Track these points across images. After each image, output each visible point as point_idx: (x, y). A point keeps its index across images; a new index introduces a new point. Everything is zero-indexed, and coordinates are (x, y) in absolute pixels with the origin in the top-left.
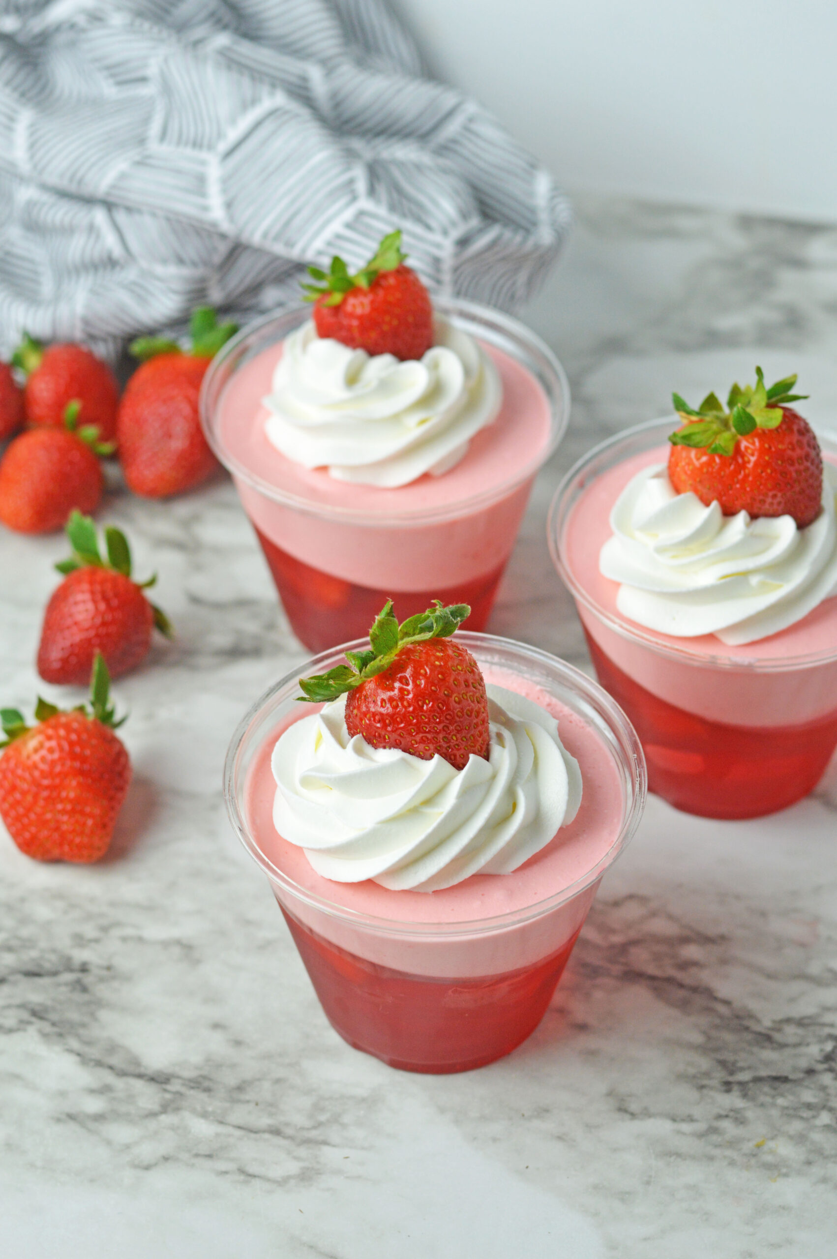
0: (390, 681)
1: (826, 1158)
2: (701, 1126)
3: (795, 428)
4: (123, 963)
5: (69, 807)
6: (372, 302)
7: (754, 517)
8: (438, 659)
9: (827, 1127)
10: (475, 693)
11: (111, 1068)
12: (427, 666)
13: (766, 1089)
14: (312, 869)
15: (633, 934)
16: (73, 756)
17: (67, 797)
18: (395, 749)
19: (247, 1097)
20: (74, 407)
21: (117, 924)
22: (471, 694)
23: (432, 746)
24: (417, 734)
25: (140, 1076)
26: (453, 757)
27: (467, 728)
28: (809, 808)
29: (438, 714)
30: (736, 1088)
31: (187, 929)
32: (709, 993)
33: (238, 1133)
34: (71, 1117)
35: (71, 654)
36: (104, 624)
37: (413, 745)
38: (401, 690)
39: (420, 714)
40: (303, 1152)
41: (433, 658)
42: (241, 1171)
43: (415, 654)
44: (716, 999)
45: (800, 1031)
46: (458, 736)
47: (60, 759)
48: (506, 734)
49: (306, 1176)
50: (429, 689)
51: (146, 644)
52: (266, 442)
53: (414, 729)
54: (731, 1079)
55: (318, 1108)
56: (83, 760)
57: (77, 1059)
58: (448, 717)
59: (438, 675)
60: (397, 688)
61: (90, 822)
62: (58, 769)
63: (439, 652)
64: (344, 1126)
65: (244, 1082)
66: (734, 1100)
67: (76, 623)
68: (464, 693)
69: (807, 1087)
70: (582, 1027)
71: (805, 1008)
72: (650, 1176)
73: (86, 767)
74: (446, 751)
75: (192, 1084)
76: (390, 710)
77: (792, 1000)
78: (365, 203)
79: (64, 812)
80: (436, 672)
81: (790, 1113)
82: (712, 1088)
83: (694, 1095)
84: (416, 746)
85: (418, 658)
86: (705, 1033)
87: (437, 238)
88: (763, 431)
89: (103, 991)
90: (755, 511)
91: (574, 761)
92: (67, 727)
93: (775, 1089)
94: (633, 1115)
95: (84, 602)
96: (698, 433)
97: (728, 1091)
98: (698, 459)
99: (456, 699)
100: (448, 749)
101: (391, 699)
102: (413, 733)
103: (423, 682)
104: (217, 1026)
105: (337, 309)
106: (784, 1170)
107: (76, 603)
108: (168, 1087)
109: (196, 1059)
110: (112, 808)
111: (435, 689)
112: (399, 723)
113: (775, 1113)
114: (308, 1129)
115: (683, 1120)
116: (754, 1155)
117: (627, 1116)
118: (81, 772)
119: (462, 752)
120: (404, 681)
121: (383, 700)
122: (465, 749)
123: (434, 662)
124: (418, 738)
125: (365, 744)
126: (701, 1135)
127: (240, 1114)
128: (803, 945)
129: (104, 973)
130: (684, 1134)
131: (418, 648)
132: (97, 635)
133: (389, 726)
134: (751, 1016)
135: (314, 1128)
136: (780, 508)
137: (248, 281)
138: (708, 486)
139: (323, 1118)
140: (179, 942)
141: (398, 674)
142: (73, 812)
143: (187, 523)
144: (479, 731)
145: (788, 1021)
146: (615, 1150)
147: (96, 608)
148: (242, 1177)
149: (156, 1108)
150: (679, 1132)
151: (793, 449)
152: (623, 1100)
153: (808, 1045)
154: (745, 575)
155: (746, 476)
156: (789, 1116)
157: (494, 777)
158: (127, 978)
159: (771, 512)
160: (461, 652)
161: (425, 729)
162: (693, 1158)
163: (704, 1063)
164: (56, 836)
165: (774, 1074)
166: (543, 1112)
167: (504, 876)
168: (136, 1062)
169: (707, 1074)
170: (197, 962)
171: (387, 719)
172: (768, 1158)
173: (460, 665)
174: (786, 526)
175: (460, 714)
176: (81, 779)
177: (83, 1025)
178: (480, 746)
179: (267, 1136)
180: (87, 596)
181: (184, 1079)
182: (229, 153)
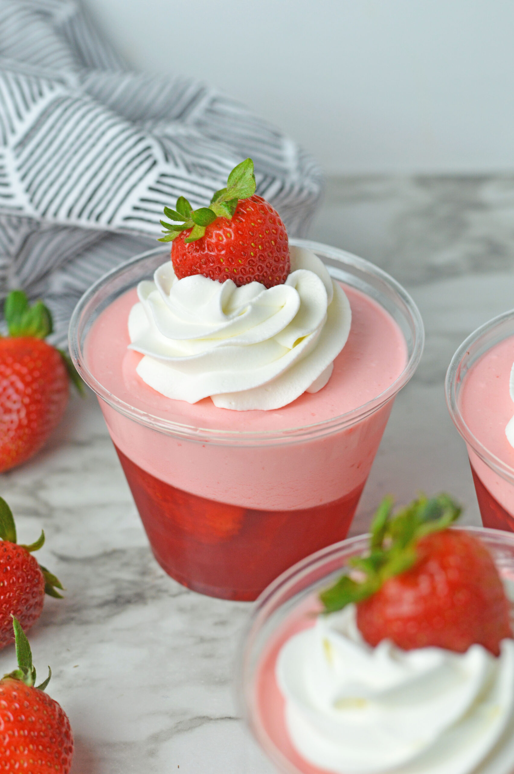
0: (415, 578)
6: (236, 230)
16: (21, 725)
26: (490, 645)
43: (435, 547)
47: (6, 729)
51: (40, 604)
56: (30, 726)
62: (6, 739)
73: (35, 734)
76: (422, 608)
78: (163, 167)
103: (453, 574)
105: (200, 243)
118: (31, 740)
137: (39, 268)
141: (422, 572)
143: (33, 491)
176: (32, 747)
182: (22, 144)
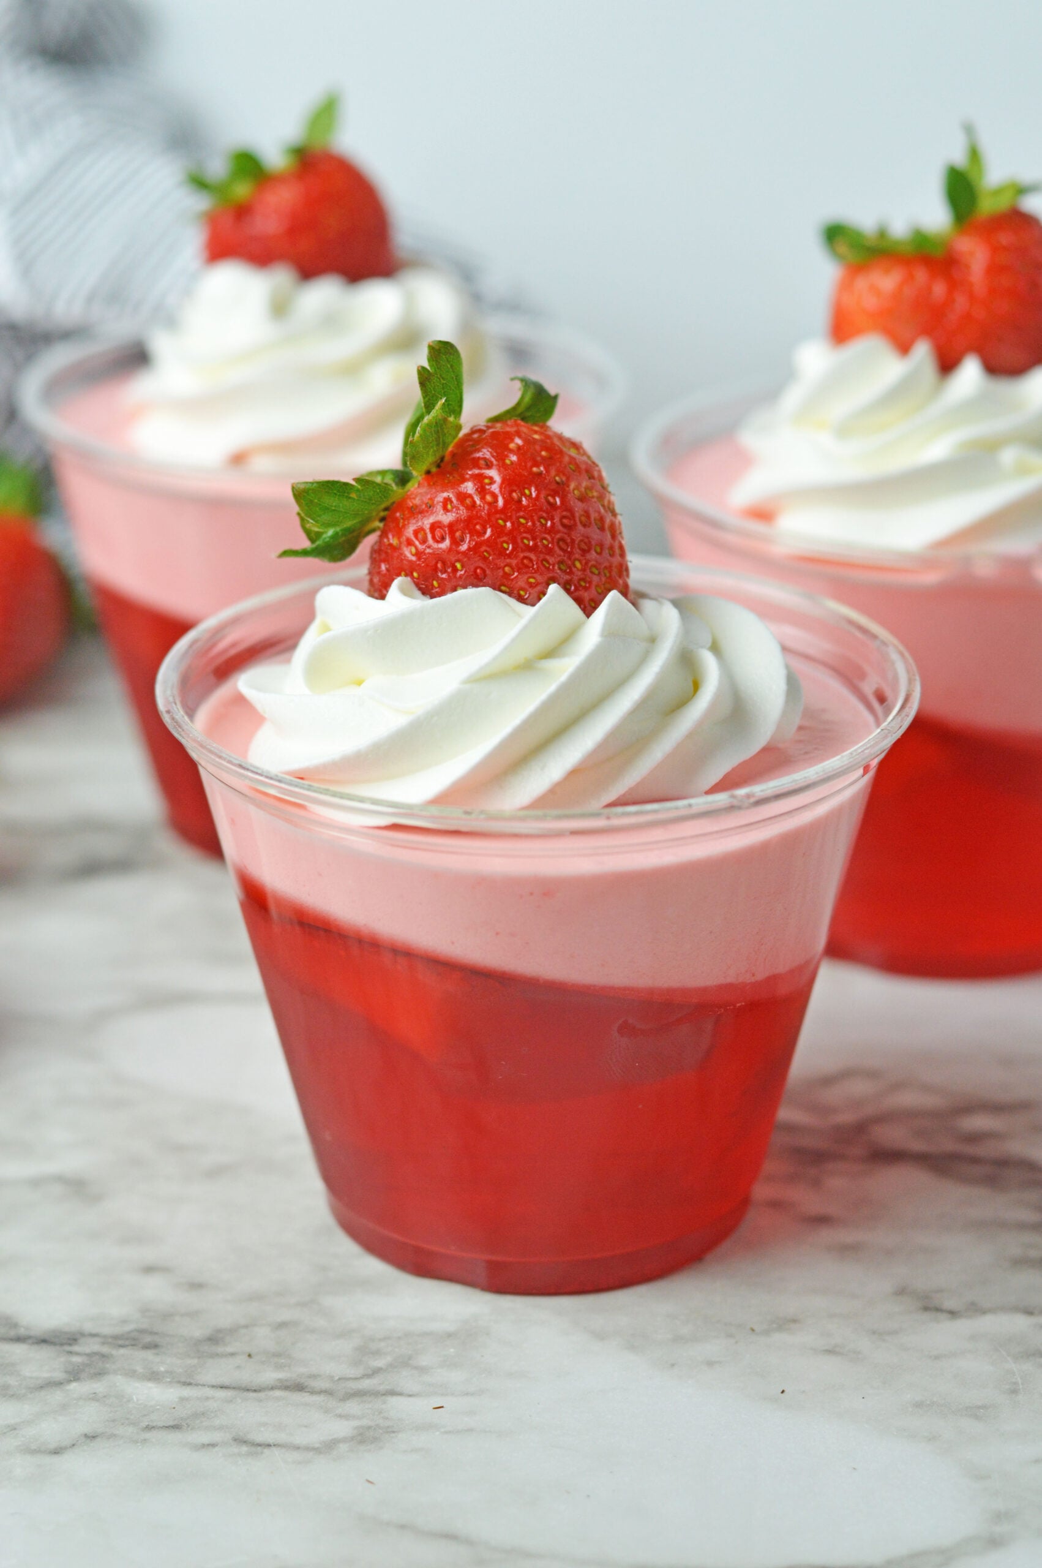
19: (229, 1349)
24: (514, 551)
25: (19, 1339)
26: (578, 590)
27: (598, 550)
29: (549, 513)
31: (74, 1163)
32: (1025, 1164)
33: (223, 1394)
37: (506, 575)
38: (478, 478)
39: (517, 513)
40: (353, 1407)
41: (526, 431)
42: (240, 1441)
46: (585, 562)
50: (529, 470)
53: (507, 544)
55: (365, 1350)
58: (566, 522)
60: (470, 478)
64: (422, 1370)
65: (219, 1331)
70: (822, 1220)
72: (1016, 1383)
75: (122, 1342)
76: (462, 514)
84: (512, 576)
94: (953, 1314)
101: (461, 497)
102: (506, 549)
104: (149, 1270)
108: (76, 1348)
109: (121, 1311)
111: (539, 470)
112: (479, 534)
114: (355, 1379)
117: (945, 1316)
120: (481, 464)
121: (446, 501)
125: (416, 592)
127: (220, 1371)
135: (368, 1376)
139: (380, 1363)
140: (59, 1179)
146: (937, 1358)
148: (244, 1449)
149: (58, 1375)
152: (928, 1297)
154: (989, 447)
161: (526, 541)
166: (786, 1323)
170: (96, 1198)
171: (457, 529)
179: (278, 1393)
181: (105, 1337)
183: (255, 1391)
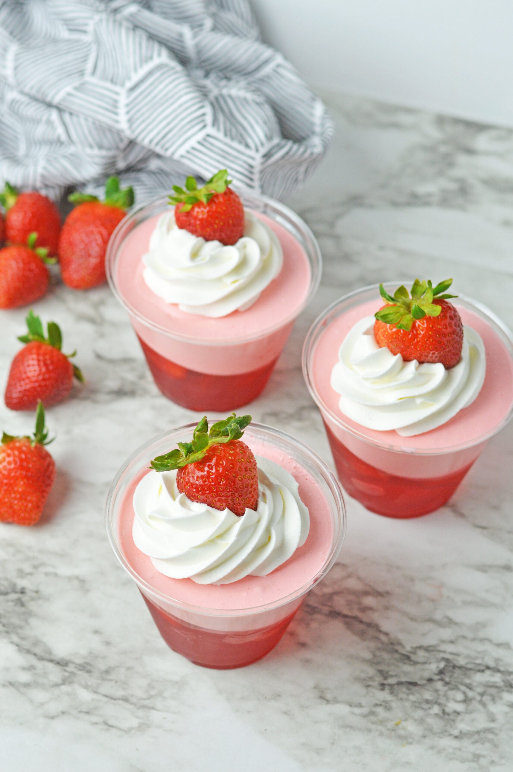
0: (203, 466)
1: (434, 734)
2: (365, 710)
3: (448, 315)
4: (45, 590)
5: (18, 496)
6: (209, 211)
7: (421, 363)
8: (231, 455)
9: (436, 715)
10: (251, 474)
11: (35, 655)
12: (224, 460)
13: (404, 689)
14: (153, 566)
15: (336, 588)
16: (22, 468)
17: (17, 491)
18: (203, 504)
19: (111, 677)
20: (33, 237)
21: (43, 564)
22: (249, 475)
23: (224, 504)
24: (216, 497)
25: (51, 661)
26: (236, 509)
27: (245, 494)
28: (444, 513)
29: (229, 487)
30: (387, 688)
31: (82, 570)
32: (376, 628)
33: (105, 699)
34: (11, 684)
35: (24, 395)
36: (44, 379)
37: (213, 502)
38: (208, 472)
39: (218, 486)
40: (140, 713)
41: (227, 455)
42: (105, 723)
43: (218, 451)
44: (380, 631)
45: (427, 654)
46: (240, 498)
48: (268, 493)
49: (142, 727)
50: (224, 473)
52: (143, 282)
53: (214, 494)
54: (385, 682)
55: (151, 686)
56: (28, 470)
57: (16, 648)
58: (235, 489)
59: (230, 465)
60: (206, 471)
61: (30, 505)
62: (13, 474)
63: (232, 451)
64: (165, 699)
65: (110, 668)
66: (385, 695)
67: (28, 378)
68: (244, 475)
69: (428, 690)
70: (303, 645)
71: (430, 641)
72: (335, 740)
73: (29, 474)
74: (232, 506)
75: (80, 668)
76: (202, 483)
77: (424, 635)
78: (210, 130)
79: (15, 498)
80: (229, 464)
81: (417, 705)
82: (373, 687)
83: (363, 691)
84: (215, 503)
85: (219, 454)
86: (373, 653)
87: (252, 153)
88: (430, 317)
89: (33, 606)
90: (422, 360)
91: (306, 509)
92: (20, 449)
93: (409, 689)
94: (328, 701)
95: (33, 365)
96: (392, 314)
97: (383, 689)
98: (391, 329)
99: (240, 478)
100: (234, 505)
101: (202, 477)
102: (213, 496)
103: (221, 469)
104: (96, 632)
105: (188, 214)
106: (410, 740)
107: (28, 366)
108: (67, 669)
109: (83, 652)
110: (43, 497)
111: (228, 474)
112: (206, 491)
113: (408, 704)
114: (144, 699)
115: (356, 706)
116: (394, 730)
117: (325, 702)
118: (27, 477)
119: (241, 507)
120: (210, 467)
121: (198, 477)
122: (243, 505)
123: (228, 457)
124: (217, 499)
125: (186, 498)
126: (365, 716)
127: (107, 688)
128: (433, 600)
129: (34, 595)
130: (355, 714)
131: (220, 447)
132: (40, 386)
133: (201, 492)
134: (400, 644)
135: (148, 698)
136: (436, 360)
138: (395, 345)
139: (153, 693)
140: (77, 578)
141: (207, 463)
142: (21, 499)
143: (97, 306)
144: (252, 495)
145: (420, 647)
146: (316, 722)
147: (40, 370)
148: (105, 727)
149: (59, 681)
150: (353, 713)
151: (446, 328)
152: (323, 692)
153: (430, 663)
154: (412, 399)
155: (418, 342)
156: (416, 707)
157: (259, 521)
158: (47, 599)
159: (431, 361)
160: (244, 450)
161: (221, 494)
162: (359, 729)
163: (371, 671)
164: (11, 511)
165: (409, 680)
166: (277, 696)
167: (261, 577)
168: (50, 652)
169: (371, 678)
170: (87, 591)
171: (199, 488)
172: (402, 732)
173: (243, 459)
174: (439, 369)
175: (241, 487)
176: (25, 481)
177: (21, 627)
178: (252, 503)
179: (121, 702)
180: (35, 362)
181: (76, 664)
182: (132, 89)
183: (115, 699)
